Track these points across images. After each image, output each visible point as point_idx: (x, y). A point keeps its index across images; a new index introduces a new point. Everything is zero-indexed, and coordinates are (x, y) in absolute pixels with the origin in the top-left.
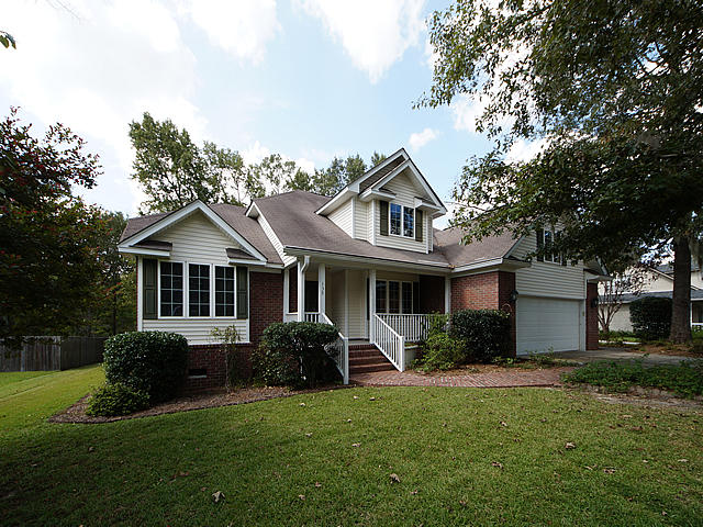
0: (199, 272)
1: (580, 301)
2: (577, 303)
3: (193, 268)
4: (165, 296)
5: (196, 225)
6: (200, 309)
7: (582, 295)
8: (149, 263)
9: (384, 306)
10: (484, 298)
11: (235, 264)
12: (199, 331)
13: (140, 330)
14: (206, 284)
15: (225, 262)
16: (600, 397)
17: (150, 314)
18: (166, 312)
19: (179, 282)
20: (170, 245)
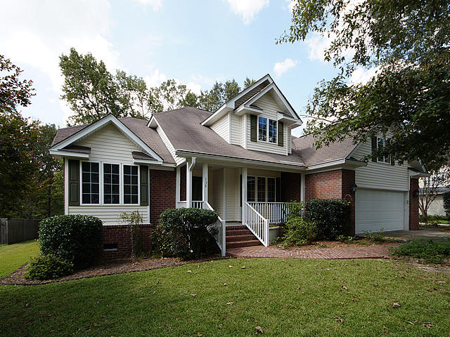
0: (111, 169)
1: (405, 192)
2: (402, 194)
3: (107, 167)
4: (86, 188)
5: (109, 134)
6: (111, 198)
7: (406, 187)
8: (74, 162)
9: (254, 196)
10: (331, 190)
11: (138, 163)
12: (112, 215)
13: (66, 213)
14: (116, 179)
15: (131, 162)
16: (420, 267)
17: (74, 202)
18: (86, 200)
19: (96, 178)
20: (89, 149)
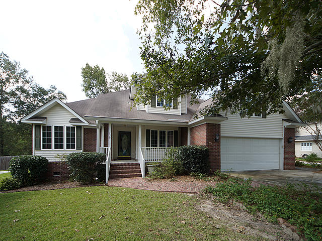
0: (59, 129)
1: (280, 139)
2: (278, 140)
3: (56, 128)
4: (44, 140)
6: (59, 146)
8: (38, 126)
11: (75, 125)
14: (62, 135)
15: (70, 125)
17: (37, 148)
18: (44, 147)
19: (50, 134)
20: (46, 118)
